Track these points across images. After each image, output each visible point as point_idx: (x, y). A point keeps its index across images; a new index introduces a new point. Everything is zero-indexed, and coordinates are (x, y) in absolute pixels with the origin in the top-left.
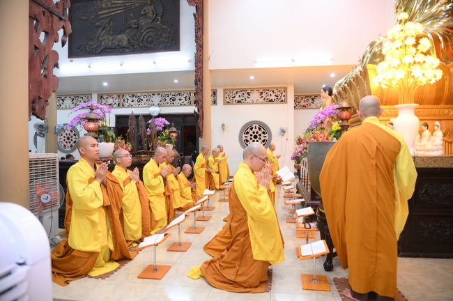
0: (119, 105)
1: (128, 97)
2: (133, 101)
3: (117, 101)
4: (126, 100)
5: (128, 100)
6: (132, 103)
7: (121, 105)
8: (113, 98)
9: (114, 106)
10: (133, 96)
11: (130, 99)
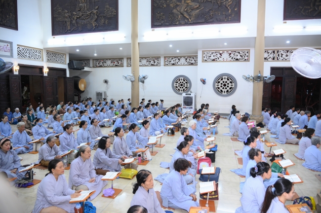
0: (274, 59)
1: (282, 52)
2: (287, 56)
3: (272, 56)
4: (280, 55)
5: (282, 55)
6: (286, 58)
7: (276, 59)
8: (268, 53)
9: (269, 60)
10: (288, 51)
11: (284, 55)
